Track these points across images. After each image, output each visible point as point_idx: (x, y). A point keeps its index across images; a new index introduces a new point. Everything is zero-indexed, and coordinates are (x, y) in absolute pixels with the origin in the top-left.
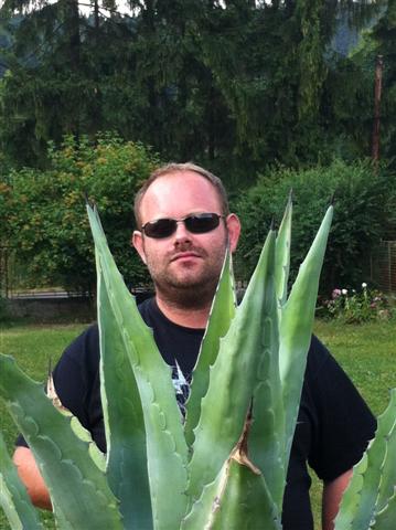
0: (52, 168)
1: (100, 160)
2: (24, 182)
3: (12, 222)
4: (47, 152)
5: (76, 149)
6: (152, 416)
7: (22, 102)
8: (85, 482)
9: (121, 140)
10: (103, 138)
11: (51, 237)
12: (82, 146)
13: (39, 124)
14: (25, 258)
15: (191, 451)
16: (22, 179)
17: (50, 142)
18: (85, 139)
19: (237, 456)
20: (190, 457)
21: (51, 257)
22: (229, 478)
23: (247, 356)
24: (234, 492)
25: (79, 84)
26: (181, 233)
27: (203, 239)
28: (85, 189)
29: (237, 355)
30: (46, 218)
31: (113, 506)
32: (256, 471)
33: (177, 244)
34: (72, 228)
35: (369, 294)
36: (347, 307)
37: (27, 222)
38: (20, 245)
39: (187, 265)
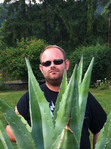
0: (18, 47)
1: (31, 44)
2: (10, 51)
3: (7, 62)
4: (16, 42)
5: (25, 41)
6: (44, 116)
7: (9, 29)
8: (25, 135)
9: (37, 39)
10: (32, 38)
11: (18, 66)
12: (26, 40)
13: (14, 35)
14: (10, 72)
15: (55, 126)
16: (9, 50)
17: (17, 40)
18: (27, 39)
19: (67, 128)
20: (54, 128)
21: (18, 72)
22: (65, 134)
23: (70, 99)
24: (66, 138)
25: (25, 23)
26: (52, 65)
27: (58, 67)
28: (27, 53)
29: (67, 99)
30: (16, 61)
31: (33, 142)
32: (72, 132)
33: (51, 68)
34: (23, 64)
35: (107, 81)
36: (101, 85)
37: (11, 62)
38: (9, 68)
39: (54, 74)
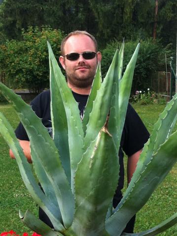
0: (23, 40)
1: (43, 37)
2: (12, 45)
3: (7, 61)
4: (21, 33)
5: (33, 32)
7: (11, 13)
8: (46, 143)
9: (52, 29)
10: (44, 28)
11: (23, 68)
12: (36, 31)
13: (18, 22)
14: (13, 77)
17: (23, 29)
18: (37, 29)
19: (104, 130)
21: (23, 76)
22: (101, 138)
23: (107, 97)
24: (102, 143)
25: (35, 5)
26: (81, 59)
28: (37, 49)
29: (103, 97)
30: (21, 60)
32: (111, 135)
33: (79, 63)
34: (31, 65)
35: (150, 93)
36: (142, 98)
37: (13, 62)
38: (10, 71)
